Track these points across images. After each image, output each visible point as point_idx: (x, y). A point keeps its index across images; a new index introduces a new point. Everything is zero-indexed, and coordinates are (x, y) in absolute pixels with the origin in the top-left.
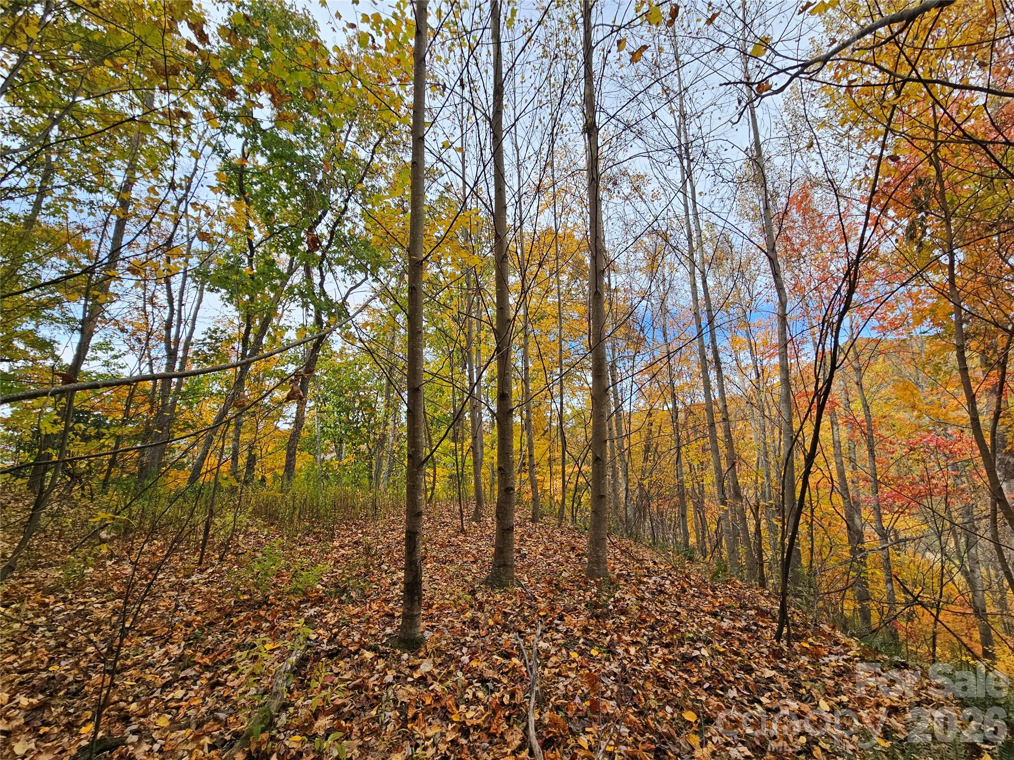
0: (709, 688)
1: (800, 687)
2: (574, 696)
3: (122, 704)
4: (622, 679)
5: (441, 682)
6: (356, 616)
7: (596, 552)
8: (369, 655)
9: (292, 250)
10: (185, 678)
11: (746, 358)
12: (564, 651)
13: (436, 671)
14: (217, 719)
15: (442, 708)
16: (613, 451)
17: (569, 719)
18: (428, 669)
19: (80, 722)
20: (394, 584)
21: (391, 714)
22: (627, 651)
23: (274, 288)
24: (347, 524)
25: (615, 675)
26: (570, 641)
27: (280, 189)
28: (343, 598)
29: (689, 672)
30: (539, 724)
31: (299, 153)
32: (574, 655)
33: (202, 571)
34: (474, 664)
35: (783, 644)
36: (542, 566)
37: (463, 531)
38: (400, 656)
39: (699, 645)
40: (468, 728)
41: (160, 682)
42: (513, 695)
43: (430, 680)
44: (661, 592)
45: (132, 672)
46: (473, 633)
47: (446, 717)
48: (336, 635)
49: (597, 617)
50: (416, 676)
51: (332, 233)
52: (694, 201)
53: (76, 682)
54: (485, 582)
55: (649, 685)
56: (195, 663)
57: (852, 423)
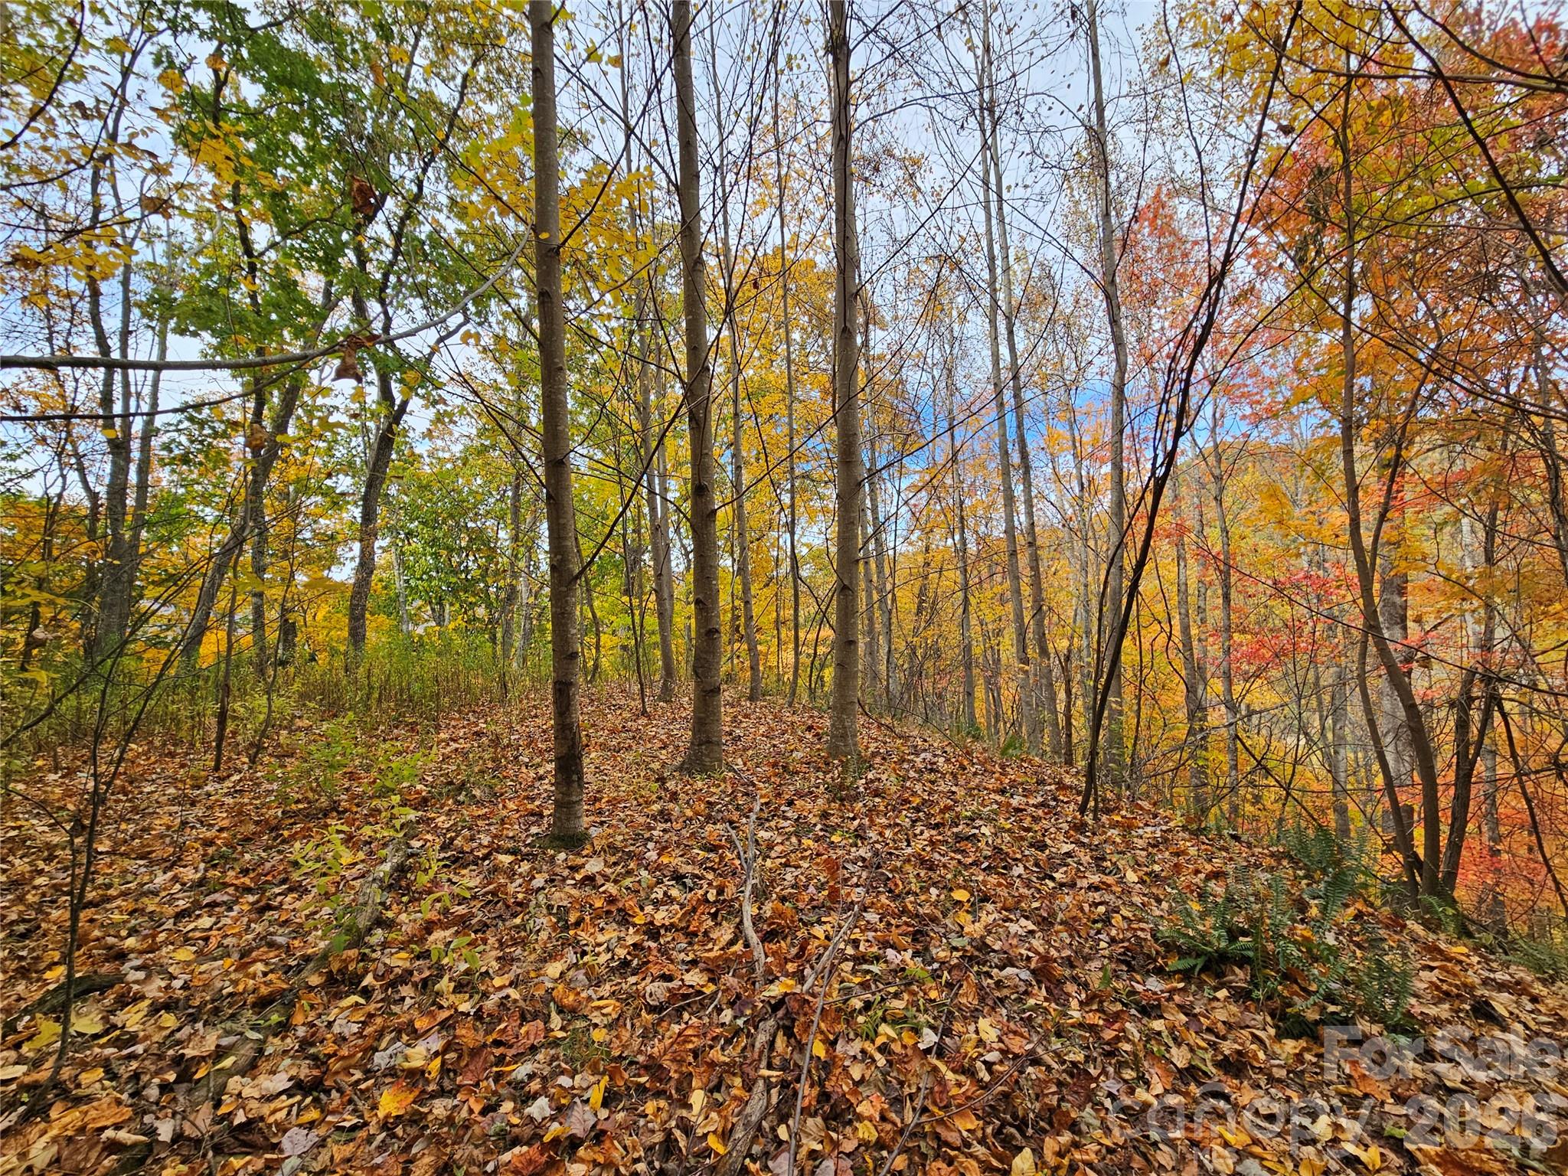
0: (989, 868)
1: (1104, 859)
2: (806, 887)
3: (111, 940)
4: (873, 865)
5: (616, 882)
6: (485, 817)
7: (842, 721)
8: (506, 859)
9: (329, 264)
10: (213, 905)
11: (1066, 462)
12: (794, 840)
13: (609, 871)
14: (272, 945)
15: (619, 910)
16: (870, 596)
17: (798, 910)
18: (595, 870)
19: (42, 966)
20: (541, 778)
21: (544, 921)
22: (881, 834)
23: (299, 332)
24: (459, 712)
25: (864, 860)
26: (802, 827)
27: (294, 149)
28: (461, 798)
29: (963, 852)
30: (757, 920)
31: (325, 79)
32: (807, 842)
33: (221, 780)
34: (665, 860)
35: (1089, 819)
36: (766, 746)
37: (644, 713)
38: (553, 857)
39: (978, 822)
40: (658, 928)
41: (170, 911)
42: (720, 891)
43: (600, 880)
44: (932, 770)
45: (119, 902)
46: (661, 826)
47: (625, 920)
48: (452, 839)
49: (842, 800)
50: (578, 877)
51: (398, 236)
52: (1000, 196)
53: (24, 921)
54: (680, 769)
55: (908, 868)
56: (226, 885)
57: (1205, 555)
